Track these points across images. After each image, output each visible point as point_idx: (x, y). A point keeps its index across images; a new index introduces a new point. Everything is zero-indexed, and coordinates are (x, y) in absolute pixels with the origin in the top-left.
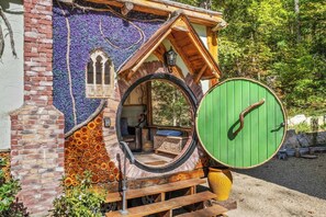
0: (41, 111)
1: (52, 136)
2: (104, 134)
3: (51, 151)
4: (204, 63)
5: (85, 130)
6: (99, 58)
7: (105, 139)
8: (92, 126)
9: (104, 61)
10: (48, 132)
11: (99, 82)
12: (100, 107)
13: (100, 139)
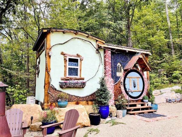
0: (109, 79)
1: (112, 86)
2: (121, 86)
3: (111, 89)
4: (147, 66)
5: (117, 85)
6: (119, 65)
7: (121, 88)
8: (118, 84)
9: (120, 66)
10: (111, 84)
11: (119, 72)
12: (120, 79)
13: (120, 87)
